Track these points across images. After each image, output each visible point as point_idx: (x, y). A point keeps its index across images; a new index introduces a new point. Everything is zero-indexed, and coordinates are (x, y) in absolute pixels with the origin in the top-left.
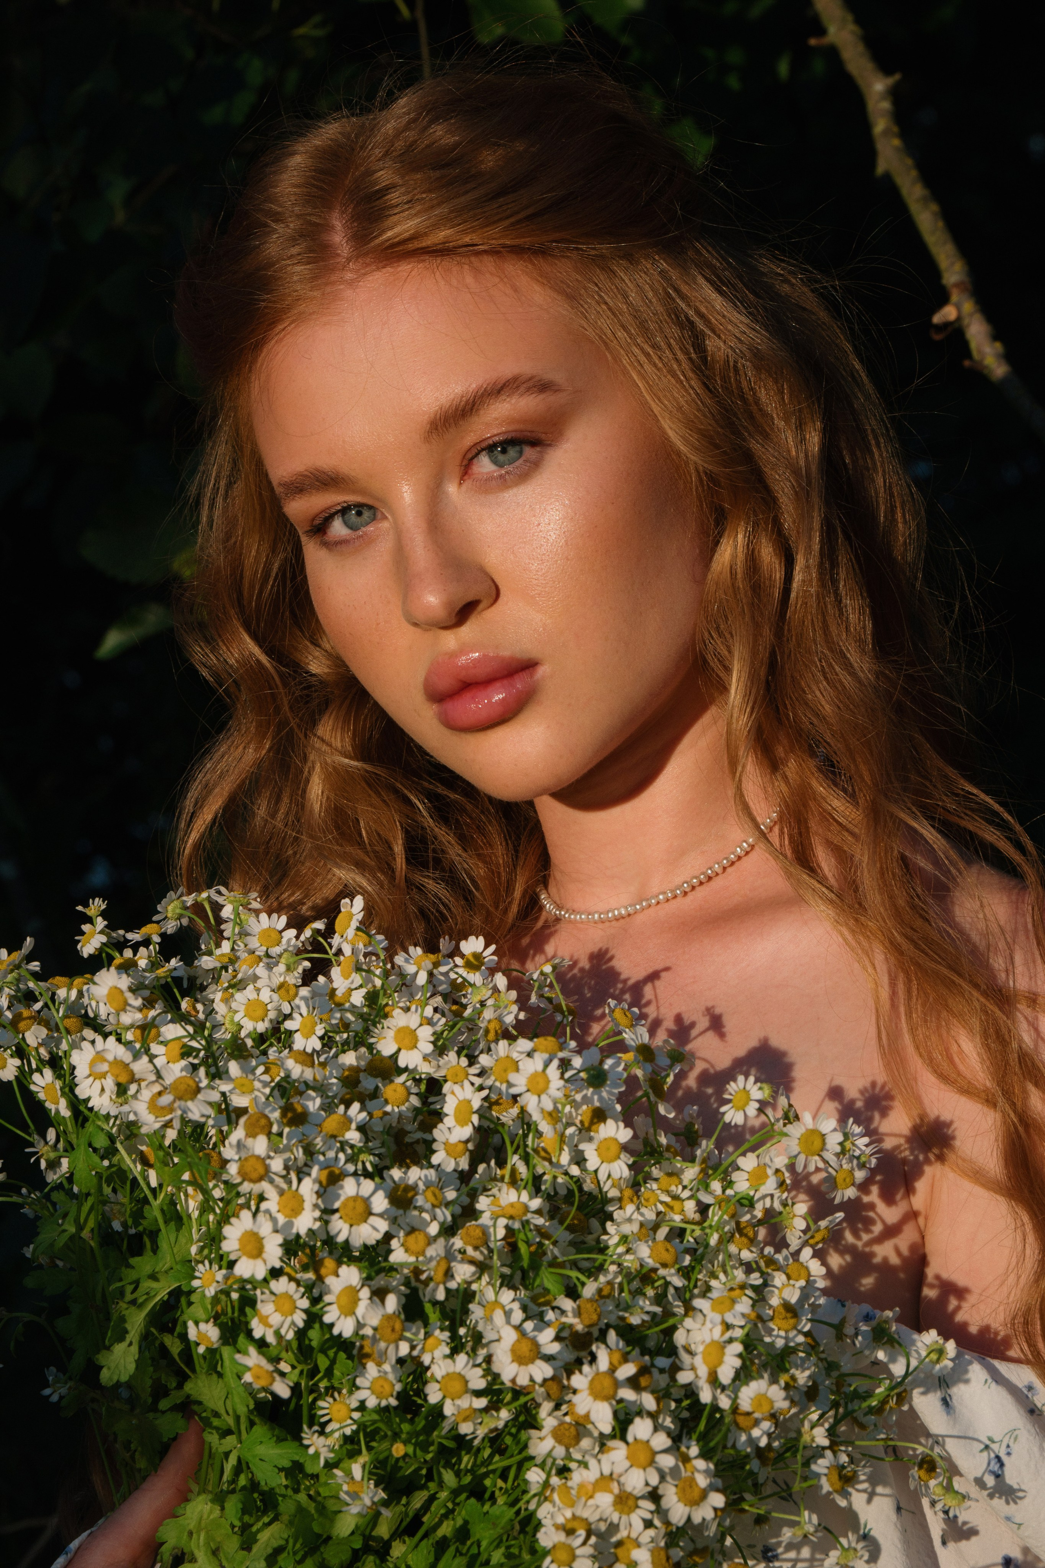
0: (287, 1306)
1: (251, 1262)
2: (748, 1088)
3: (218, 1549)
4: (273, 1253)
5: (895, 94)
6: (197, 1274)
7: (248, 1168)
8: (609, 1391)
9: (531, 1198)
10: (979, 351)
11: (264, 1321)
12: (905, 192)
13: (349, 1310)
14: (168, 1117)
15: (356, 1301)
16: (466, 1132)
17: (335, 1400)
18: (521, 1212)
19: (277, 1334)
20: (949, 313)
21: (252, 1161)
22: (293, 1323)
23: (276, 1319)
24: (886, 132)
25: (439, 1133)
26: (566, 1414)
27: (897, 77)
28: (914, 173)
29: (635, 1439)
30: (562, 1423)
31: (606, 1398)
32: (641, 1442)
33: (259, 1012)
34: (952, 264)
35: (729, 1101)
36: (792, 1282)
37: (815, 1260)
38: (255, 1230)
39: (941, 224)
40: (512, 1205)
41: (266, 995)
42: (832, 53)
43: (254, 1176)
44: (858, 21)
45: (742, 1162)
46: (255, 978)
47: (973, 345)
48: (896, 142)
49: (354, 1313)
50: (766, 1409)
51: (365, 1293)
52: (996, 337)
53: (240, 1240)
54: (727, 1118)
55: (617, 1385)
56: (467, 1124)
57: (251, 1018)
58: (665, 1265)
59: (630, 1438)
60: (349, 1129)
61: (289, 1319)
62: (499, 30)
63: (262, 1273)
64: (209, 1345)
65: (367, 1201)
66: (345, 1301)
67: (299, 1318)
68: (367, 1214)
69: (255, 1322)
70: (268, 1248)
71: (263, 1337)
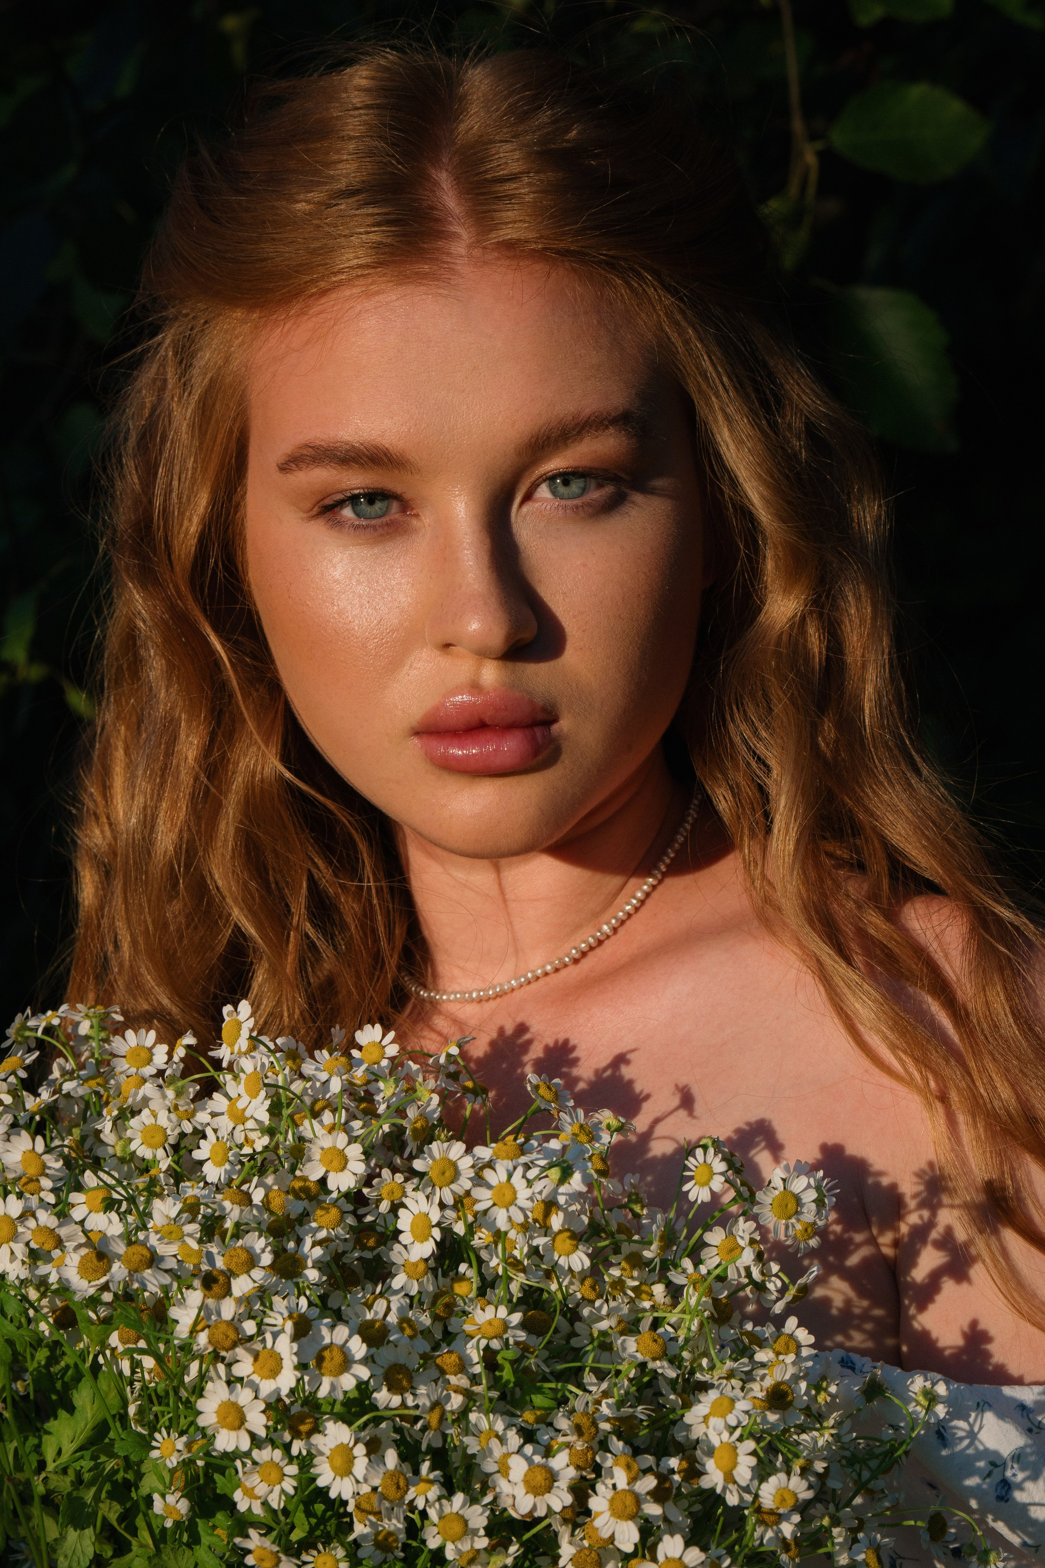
0: (274, 1475)
1: (233, 1434)
2: (709, 1161)
4: (257, 1421)
6: (154, 1444)
7: (219, 1337)
8: (631, 1508)
9: (510, 1313)
11: (250, 1493)
13: (345, 1470)
14: (103, 1280)
15: (351, 1460)
16: (427, 1248)
17: (319, 1552)
18: (500, 1330)
19: (265, 1504)
21: (224, 1327)
22: (283, 1491)
23: (261, 1489)
25: (396, 1254)
26: (582, 1539)
29: (667, 1558)
30: (581, 1549)
31: (632, 1517)
32: (674, 1560)
33: (159, 1138)
35: (691, 1178)
36: (781, 1357)
37: (801, 1329)
38: (233, 1399)
40: (490, 1323)
41: (163, 1119)
43: (228, 1343)
45: (709, 1237)
46: (146, 1100)
49: (351, 1473)
50: (791, 1502)
51: (360, 1450)
53: (218, 1413)
54: (692, 1197)
55: (638, 1500)
56: (427, 1240)
57: (150, 1146)
58: (654, 1359)
59: (661, 1557)
60: (305, 1268)
61: (277, 1488)
63: (245, 1444)
64: (178, 1518)
65: (343, 1349)
66: (338, 1461)
67: (289, 1485)
68: (347, 1363)
69: (238, 1496)
70: (249, 1416)
71: (250, 1509)
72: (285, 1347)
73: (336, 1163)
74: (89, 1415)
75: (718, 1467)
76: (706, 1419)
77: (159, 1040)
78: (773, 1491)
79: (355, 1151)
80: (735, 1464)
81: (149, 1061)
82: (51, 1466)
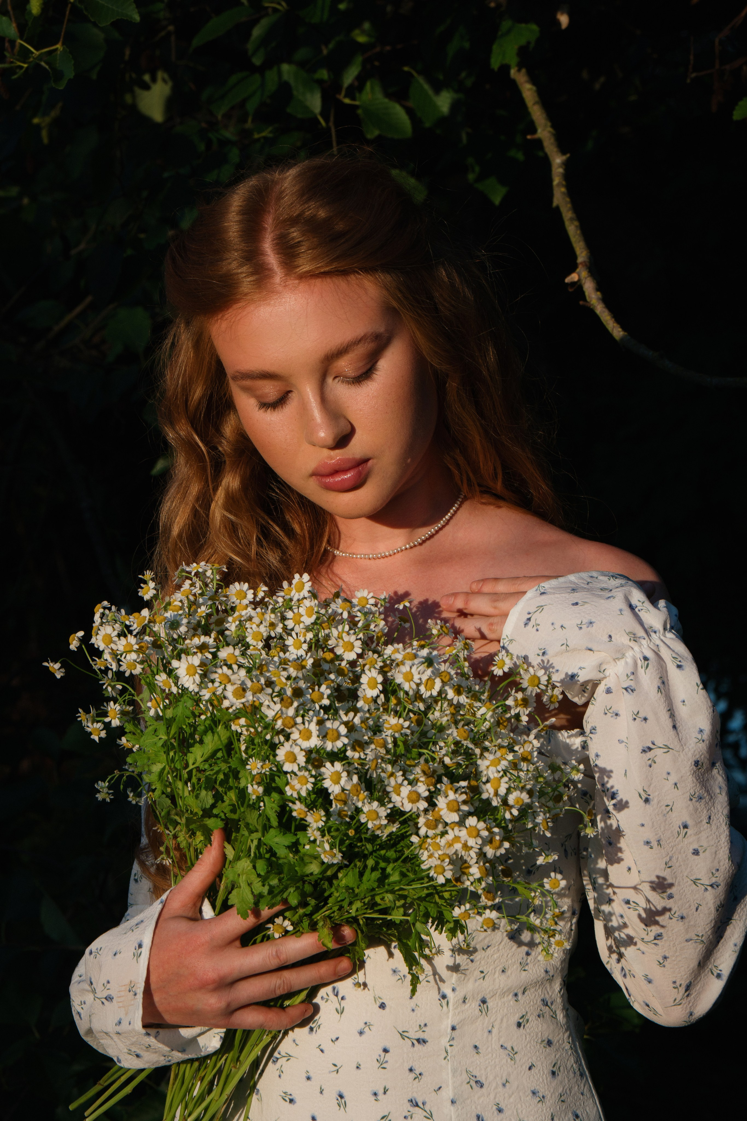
0: (304, 781)
1: (291, 764)
3: (251, 883)
4: (301, 759)
5: (566, 165)
6: (248, 763)
7: (287, 722)
8: (456, 808)
9: (404, 721)
10: (589, 297)
11: (293, 788)
12: (564, 215)
13: (337, 782)
15: (340, 778)
18: (400, 729)
19: (299, 793)
20: (574, 277)
21: (289, 719)
22: (307, 789)
23: (298, 786)
24: (558, 185)
25: (360, 693)
27: (568, 155)
28: (569, 205)
29: (470, 826)
30: (429, 820)
31: (454, 810)
32: (473, 827)
34: (582, 252)
35: (495, 665)
38: (292, 750)
39: (579, 232)
40: (396, 725)
42: (539, 143)
43: (290, 726)
44: (553, 126)
47: (587, 294)
48: (563, 190)
49: (339, 783)
50: (521, 803)
51: (344, 774)
52: (598, 289)
53: (285, 755)
54: (495, 672)
55: (459, 804)
56: (375, 689)
58: (464, 739)
59: (468, 826)
60: (323, 698)
61: (305, 787)
62: (376, 133)
63: (296, 769)
64: (258, 795)
65: (337, 730)
66: (334, 778)
67: (310, 786)
68: (339, 736)
69: (287, 788)
70: (298, 758)
71: (292, 795)
72: (313, 727)
73: (349, 648)
74: (210, 747)
75: (492, 786)
76: (488, 767)
77: (250, 588)
78: (514, 798)
79: (358, 644)
80: (499, 786)
81: (245, 597)
82: (191, 767)
